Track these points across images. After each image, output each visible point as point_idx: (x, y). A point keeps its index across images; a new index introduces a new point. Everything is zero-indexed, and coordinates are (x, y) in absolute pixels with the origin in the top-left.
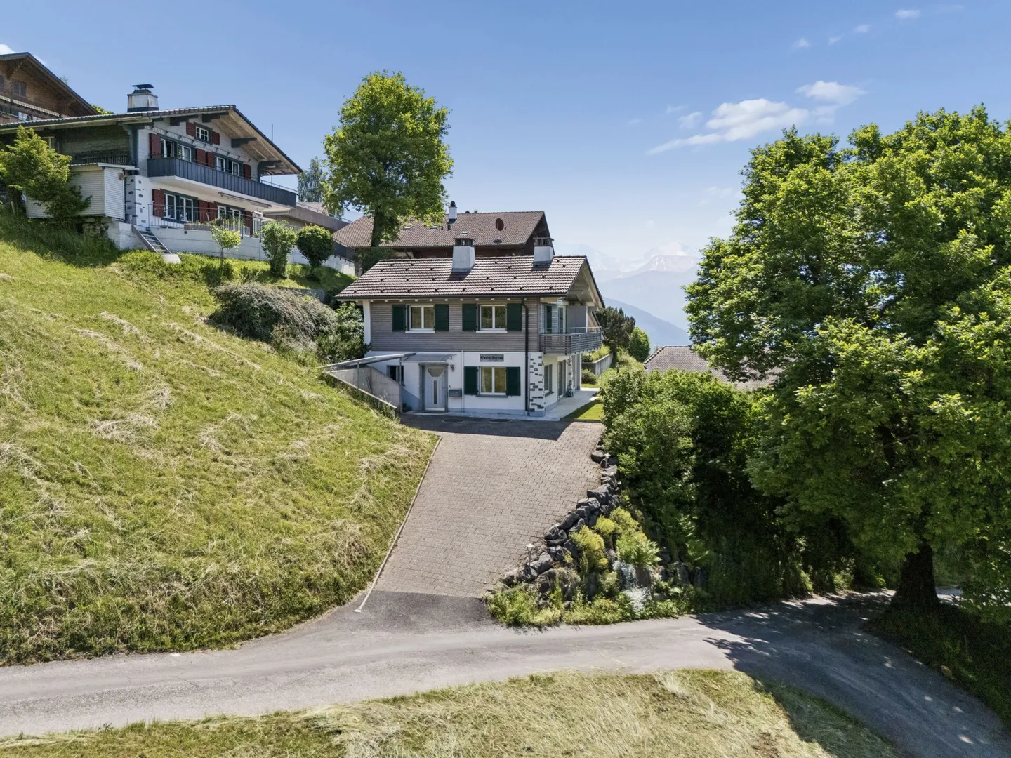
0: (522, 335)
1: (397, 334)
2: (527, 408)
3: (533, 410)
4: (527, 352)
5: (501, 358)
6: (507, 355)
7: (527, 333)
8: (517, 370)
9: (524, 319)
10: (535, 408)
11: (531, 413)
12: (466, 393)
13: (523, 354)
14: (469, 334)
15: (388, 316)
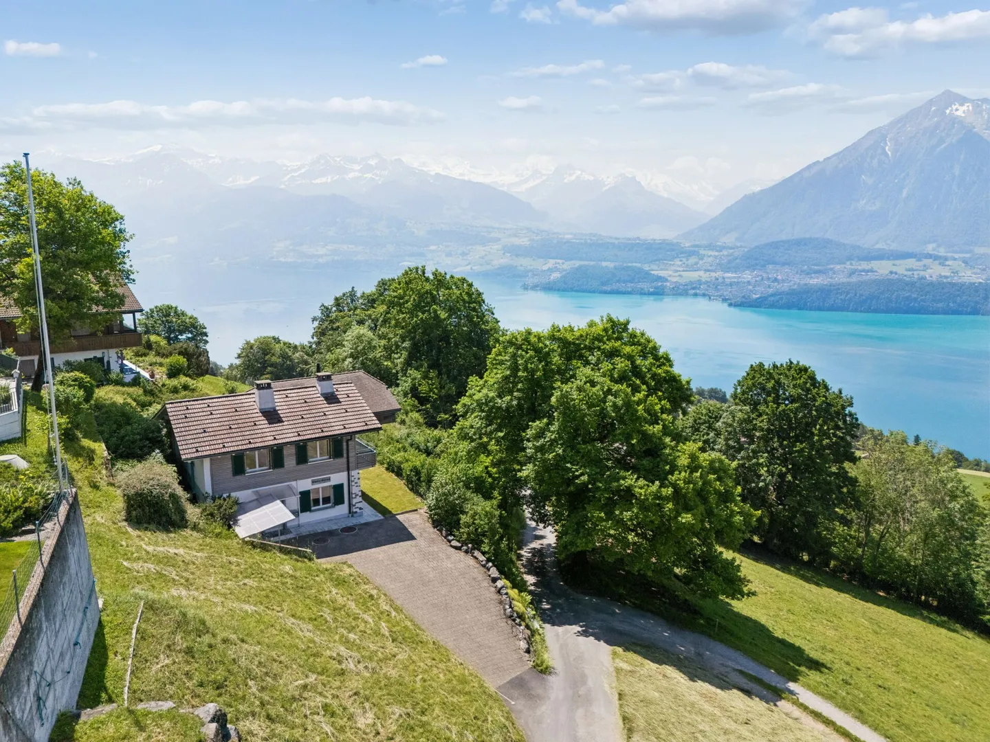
0: (344, 460)
1: (238, 477)
2: (350, 512)
3: (356, 512)
4: (348, 470)
5: (329, 479)
6: (332, 476)
7: (348, 457)
8: (341, 486)
9: (345, 447)
10: (358, 510)
11: (355, 515)
12: (302, 511)
13: (345, 474)
14: (302, 467)
15: (228, 465)
